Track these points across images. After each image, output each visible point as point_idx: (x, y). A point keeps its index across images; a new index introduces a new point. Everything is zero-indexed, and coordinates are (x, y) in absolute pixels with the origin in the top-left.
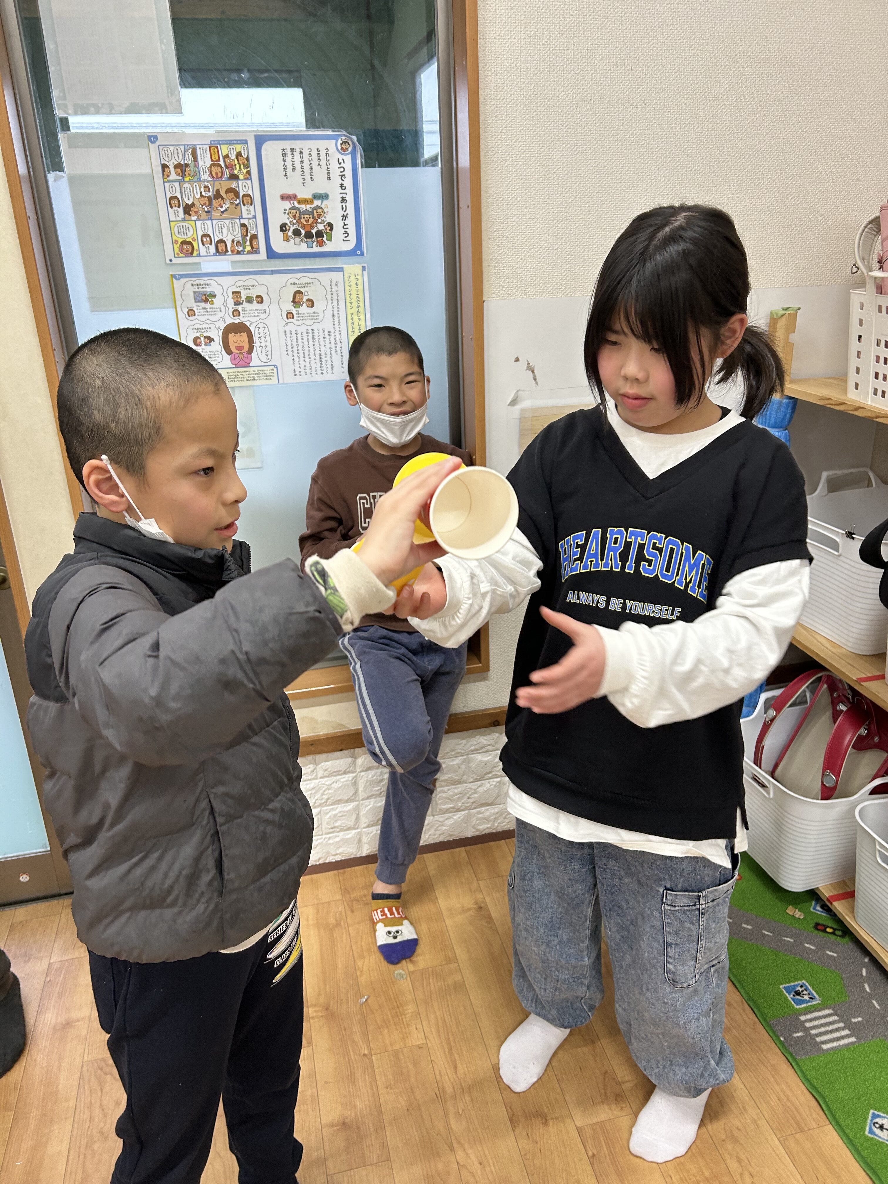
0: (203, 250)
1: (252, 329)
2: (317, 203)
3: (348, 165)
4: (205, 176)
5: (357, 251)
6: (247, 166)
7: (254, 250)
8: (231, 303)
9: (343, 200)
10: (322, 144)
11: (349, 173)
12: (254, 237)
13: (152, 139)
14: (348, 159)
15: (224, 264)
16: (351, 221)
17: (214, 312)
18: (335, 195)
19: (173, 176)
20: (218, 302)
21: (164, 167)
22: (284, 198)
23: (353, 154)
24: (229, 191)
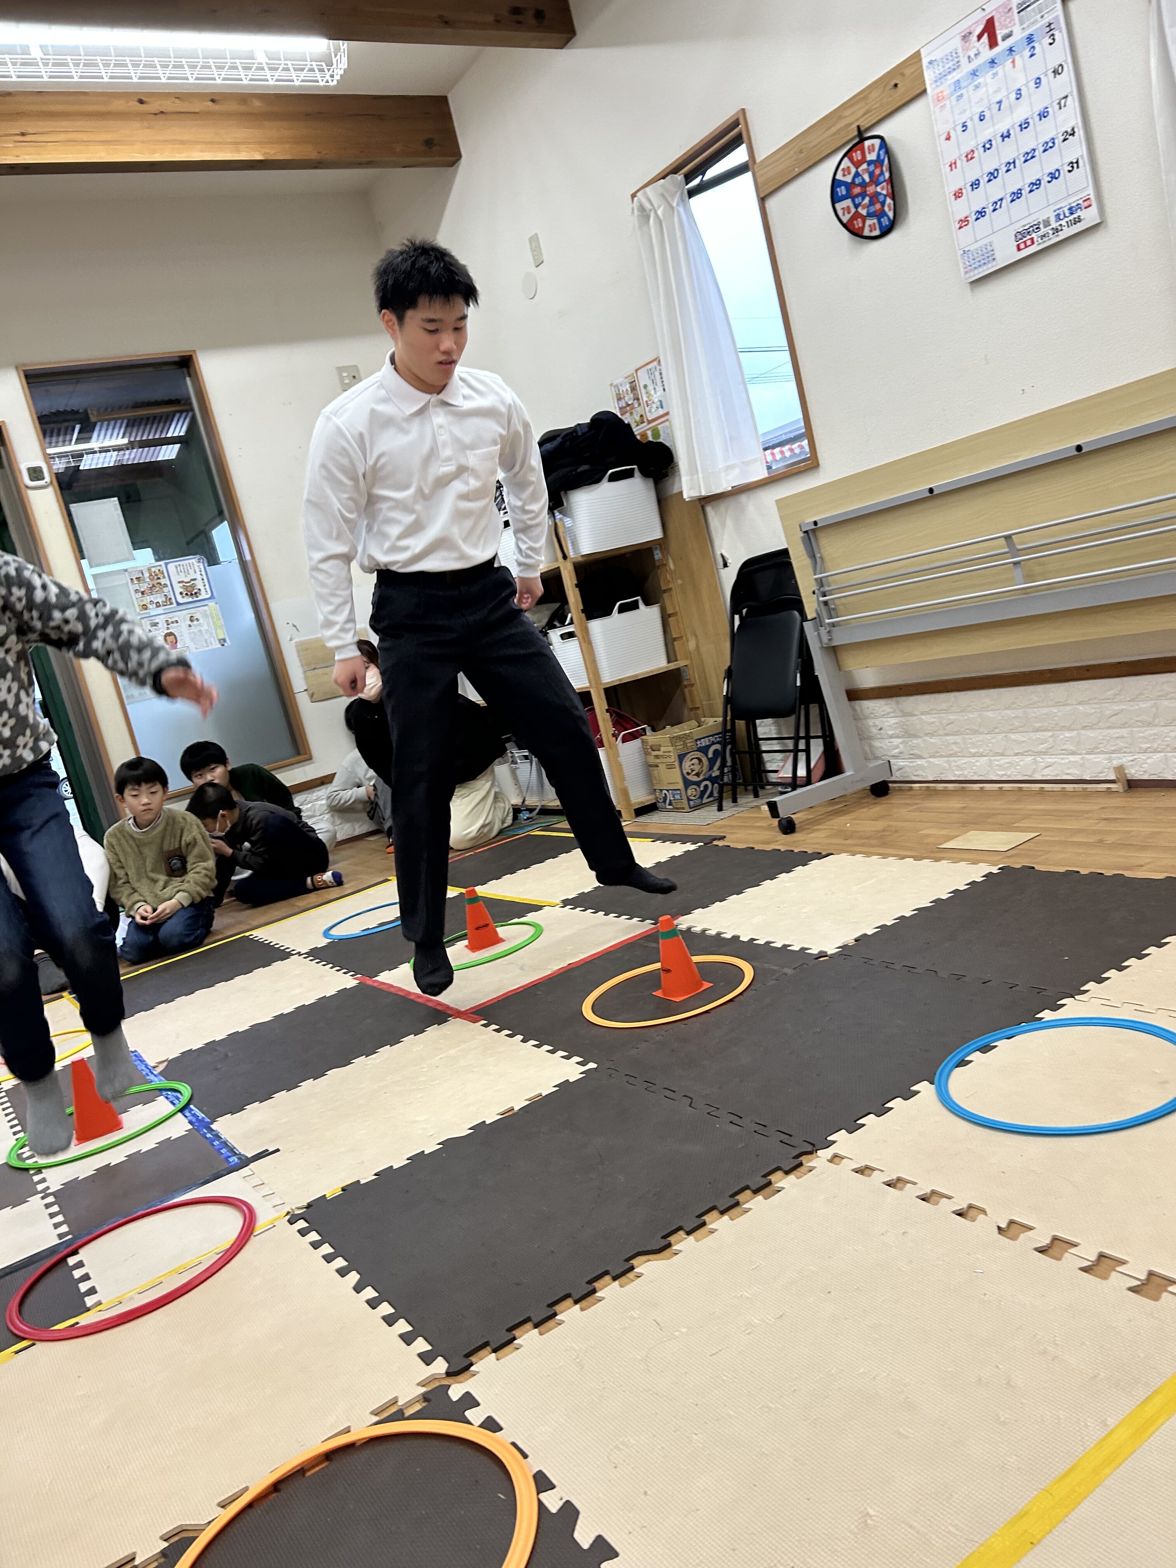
0: (151, 607)
1: (176, 633)
2: (192, 582)
3: (202, 567)
4: (148, 580)
5: (212, 597)
6: (163, 574)
7: (171, 604)
8: (165, 625)
9: (203, 579)
10: (190, 561)
11: (203, 569)
12: (170, 599)
13: (126, 570)
14: (201, 564)
15: (160, 610)
16: (207, 587)
17: (159, 629)
18: (199, 577)
19: (136, 582)
20: (160, 625)
21: (132, 579)
22: (180, 582)
23: (203, 563)
24: (158, 583)
